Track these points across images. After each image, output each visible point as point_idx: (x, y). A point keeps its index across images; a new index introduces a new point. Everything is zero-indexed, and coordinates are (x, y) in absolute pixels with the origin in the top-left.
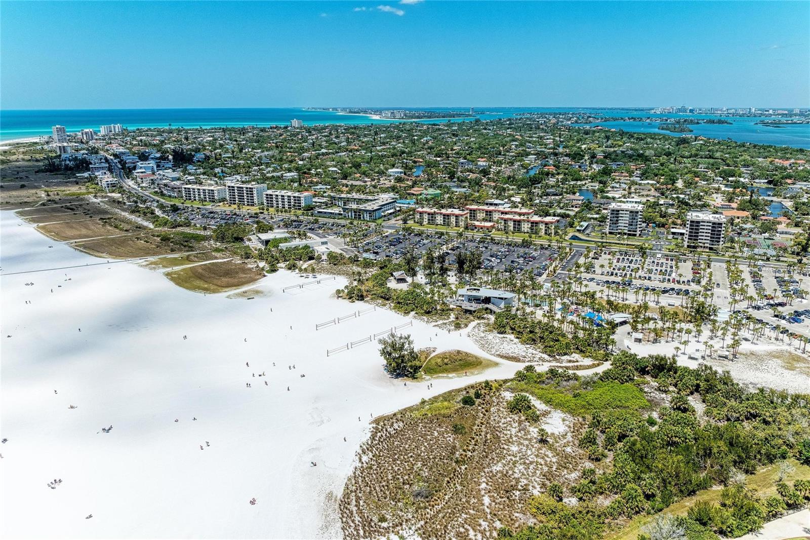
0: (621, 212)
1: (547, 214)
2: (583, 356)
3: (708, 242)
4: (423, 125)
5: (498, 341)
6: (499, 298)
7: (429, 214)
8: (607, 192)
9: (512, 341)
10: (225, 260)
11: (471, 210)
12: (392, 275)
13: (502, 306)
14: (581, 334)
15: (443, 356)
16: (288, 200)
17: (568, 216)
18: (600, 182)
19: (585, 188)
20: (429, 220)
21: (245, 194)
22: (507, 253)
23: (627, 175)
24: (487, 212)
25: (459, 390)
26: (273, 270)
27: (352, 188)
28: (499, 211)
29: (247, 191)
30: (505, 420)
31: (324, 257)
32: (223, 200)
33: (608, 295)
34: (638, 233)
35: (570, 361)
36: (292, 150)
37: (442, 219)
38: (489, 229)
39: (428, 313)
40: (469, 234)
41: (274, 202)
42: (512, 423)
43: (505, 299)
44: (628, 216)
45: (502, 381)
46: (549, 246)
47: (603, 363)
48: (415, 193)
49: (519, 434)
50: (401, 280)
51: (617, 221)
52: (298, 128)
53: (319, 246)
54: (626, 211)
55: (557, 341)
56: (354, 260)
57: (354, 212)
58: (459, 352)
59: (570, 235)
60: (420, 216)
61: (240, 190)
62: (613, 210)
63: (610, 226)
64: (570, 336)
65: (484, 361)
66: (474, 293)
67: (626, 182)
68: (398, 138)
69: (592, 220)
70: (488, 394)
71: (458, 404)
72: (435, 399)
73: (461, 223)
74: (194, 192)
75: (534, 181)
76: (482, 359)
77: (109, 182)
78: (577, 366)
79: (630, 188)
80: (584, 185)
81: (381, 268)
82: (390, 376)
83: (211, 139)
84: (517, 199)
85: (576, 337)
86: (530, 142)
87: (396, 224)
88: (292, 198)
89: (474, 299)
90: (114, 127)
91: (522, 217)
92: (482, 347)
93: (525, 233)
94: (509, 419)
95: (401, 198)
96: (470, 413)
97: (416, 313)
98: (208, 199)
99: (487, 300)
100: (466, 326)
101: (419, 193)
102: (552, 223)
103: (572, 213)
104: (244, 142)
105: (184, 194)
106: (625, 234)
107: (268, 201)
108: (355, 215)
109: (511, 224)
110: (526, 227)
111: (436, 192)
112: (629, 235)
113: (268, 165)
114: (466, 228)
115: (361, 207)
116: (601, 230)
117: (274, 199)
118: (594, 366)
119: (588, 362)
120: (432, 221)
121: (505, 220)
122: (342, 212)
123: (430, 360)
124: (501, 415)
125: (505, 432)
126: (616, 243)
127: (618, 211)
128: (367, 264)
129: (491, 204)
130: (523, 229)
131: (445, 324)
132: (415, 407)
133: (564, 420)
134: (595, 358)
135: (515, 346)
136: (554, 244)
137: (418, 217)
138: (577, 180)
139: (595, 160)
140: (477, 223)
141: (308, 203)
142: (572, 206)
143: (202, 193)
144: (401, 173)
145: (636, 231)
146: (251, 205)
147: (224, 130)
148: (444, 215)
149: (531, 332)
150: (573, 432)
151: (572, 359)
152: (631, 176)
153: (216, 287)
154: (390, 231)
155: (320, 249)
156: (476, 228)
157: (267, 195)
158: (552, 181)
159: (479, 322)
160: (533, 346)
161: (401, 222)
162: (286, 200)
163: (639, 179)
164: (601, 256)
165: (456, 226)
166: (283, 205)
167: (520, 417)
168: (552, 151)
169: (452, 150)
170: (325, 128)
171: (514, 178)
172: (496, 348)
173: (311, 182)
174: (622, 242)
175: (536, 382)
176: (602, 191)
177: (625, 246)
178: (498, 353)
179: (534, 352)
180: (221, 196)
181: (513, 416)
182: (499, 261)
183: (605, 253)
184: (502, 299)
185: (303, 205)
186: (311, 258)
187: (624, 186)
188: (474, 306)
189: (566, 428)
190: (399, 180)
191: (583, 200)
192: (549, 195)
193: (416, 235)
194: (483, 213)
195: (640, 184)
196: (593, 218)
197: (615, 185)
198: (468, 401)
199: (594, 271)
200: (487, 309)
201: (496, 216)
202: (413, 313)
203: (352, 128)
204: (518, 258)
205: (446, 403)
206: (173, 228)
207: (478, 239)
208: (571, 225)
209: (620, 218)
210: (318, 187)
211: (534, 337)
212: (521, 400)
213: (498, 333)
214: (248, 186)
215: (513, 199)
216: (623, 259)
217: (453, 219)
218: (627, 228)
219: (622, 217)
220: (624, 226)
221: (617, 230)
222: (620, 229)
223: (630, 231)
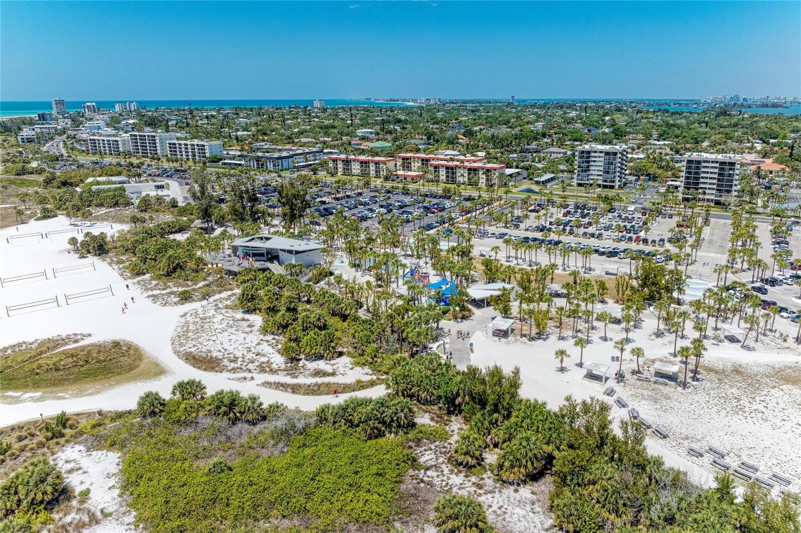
0: (593, 154)
3: (714, 192)
7: (343, 161)
11: (403, 159)
16: (192, 149)
20: (344, 169)
21: (148, 144)
23: (643, 138)
24: (423, 160)
29: (150, 140)
32: (130, 152)
34: (617, 184)
37: (359, 167)
41: (178, 153)
43: (298, 252)
44: (602, 159)
51: (588, 167)
53: (151, 190)
54: (601, 152)
56: (172, 206)
57: (257, 161)
61: (142, 139)
62: (583, 152)
63: (578, 176)
73: (382, 173)
78: (319, 386)
79: (639, 147)
84: (483, 153)
88: (196, 147)
93: (461, 184)
98: (113, 152)
101: (368, 147)
102: (495, 170)
103: (540, 166)
105: (90, 147)
106: (600, 186)
108: (258, 164)
109: (443, 172)
111: (384, 146)
112: (605, 186)
117: (178, 149)
121: (436, 167)
126: (581, 197)
127: (589, 152)
141: (214, 154)
143: (106, 145)
144: (371, 133)
145: (614, 182)
148: (362, 162)
152: (647, 139)
156: (398, 178)
157: (170, 144)
161: (311, 173)
162: (190, 150)
163: (656, 141)
165: (378, 177)
166: (187, 156)
173: (257, 140)
185: (207, 155)
194: (418, 162)
195: (654, 145)
208: (530, 176)
209: (592, 163)
213: (244, 311)
217: (372, 167)
218: (601, 178)
219: (594, 161)
220: (598, 175)
221: (588, 180)
222: (593, 179)
223: (606, 181)
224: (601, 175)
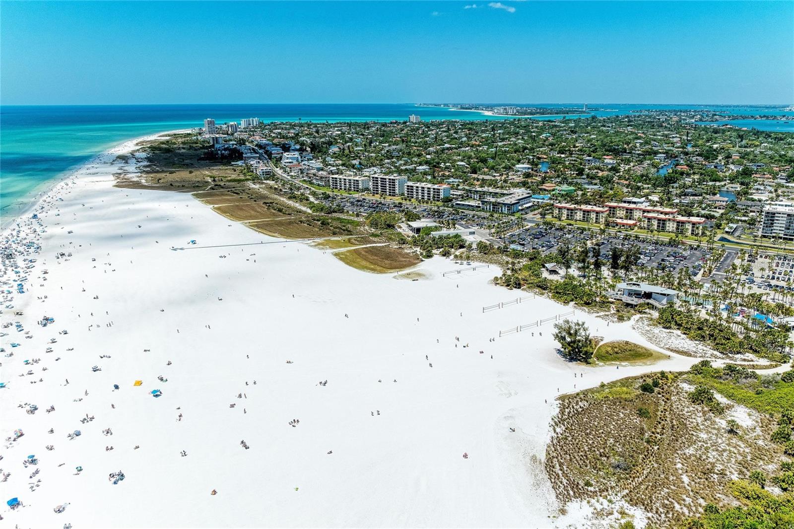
0: (776, 215)
1: (690, 215)
2: (758, 356)
4: (538, 122)
5: (665, 335)
6: (661, 294)
7: (568, 210)
8: (752, 194)
9: (680, 336)
10: (383, 244)
11: (610, 207)
12: (544, 267)
13: (664, 301)
14: (753, 335)
15: (613, 345)
16: (428, 191)
17: (713, 217)
18: (742, 184)
19: (725, 189)
20: (568, 215)
21: (388, 185)
22: (656, 251)
23: (770, 176)
24: (627, 209)
25: (636, 378)
26: (429, 256)
27: (484, 182)
28: (640, 209)
29: (390, 182)
30: (688, 409)
31: (474, 246)
32: (367, 189)
33: (774, 299)
35: (745, 360)
36: (417, 145)
37: (582, 215)
38: (631, 227)
39: (587, 304)
40: (612, 231)
41: (415, 193)
42: (696, 412)
43: (668, 295)
44: (785, 219)
45: (677, 373)
46: (698, 246)
47: (781, 365)
48: (547, 188)
49: (706, 423)
50: (553, 272)
51: (772, 224)
52: (416, 123)
53: (467, 235)
54: (783, 214)
55: (729, 339)
56: (504, 251)
57: (493, 205)
58: (627, 343)
59: (719, 236)
60: (559, 211)
61: (383, 181)
62: (768, 213)
63: (763, 229)
64: (741, 337)
65: (654, 353)
66: (634, 288)
67: (771, 184)
68: (516, 134)
69: (740, 223)
70: (666, 384)
71: (637, 391)
72: (613, 384)
73: (601, 220)
74: (341, 181)
75: (669, 180)
76: (652, 351)
77: (264, 171)
78: (753, 365)
79: (776, 191)
80: (723, 186)
81: (531, 259)
82: (564, 359)
83: (340, 133)
84: (655, 198)
85: (747, 337)
86: (655, 141)
87: (534, 218)
88: (432, 190)
89: (634, 294)
90: (253, 120)
91: (667, 216)
92: (650, 339)
93: (669, 232)
94: (691, 409)
95: (534, 193)
96: (651, 400)
97: (576, 304)
98: (352, 188)
99: (648, 295)
100: (629, 319)
101: (552, 188)
102: (699, 223)
103: (717, 215)
104: (371, 136)
105: (331, 183)
106: (781, 238)
107: (408, 191)
108: (494, 208)
109: (655, 223)
110: (671, 226)
111: (569, 189)
112: (785, 239)
113: (399, 158)
114: (607, 225)
115: (499, 200)
116: (751, 233)
117: (415, 190)
118: (771, 367)
119: (764, 362)
120: (571, 216)
121: (649, 219)
122: (481, 205)
123: (599, 348)
124: (684, 405)
125: (691, 420)
126: (770, 247)
127: (774, 214)
128: (517, 255)
129: (629, 202)
130: (667, 228)
131: (608, 315)
132: (595, 389)
133: (750, 415)
134: (771, 359)
135: (683, 341)
136: (704, 245)
137: (557, 212)
138: (715, 180)
139: (731, 160)
140: (619, 221)
141: (446, 195)
142: (716, 208)
143: (347, 183)
144: (529, 168)
146: (393, 195)
147: (349, 125)
148: (584, 211)
149: (700, 329)
150: (762, 427)
151: (746, 358)
152: (774, 178)
153: (381, 268)
154: (530, 225)
155: (469, 239)
156: (617, 225)
157: (408, 186)
158: (688, 181)
159: (641, 316)
160: (702, 342)
161: (539, 216)
162: (426, 192)
163: (785, 181)
164: (757, 259)
165: (596, 222)
166: (422, 196)
167: (703, 408)
168: (681, 149)
169: (575, 147)
170: (442, 123)
171: (647, 176)
172: (664, 341)
173: (443, 175)
174: (777, 246)
175: (712, 376)
176: (746, 193)
177: (782, 250)
178: (668, 346)
179: (705, 348)
180: (365, 187)
181: (695, 406)
182: (649, 258)
183: (761, 257)
184: (664, 295)
185: (442, 196)
186: (462, 247)
187: (769, 188)
188: (634, 301)
189: (754, 422)
190: (528, 175)
191: (727, 202)
192: (688, 195)
193: (557, 229)
194: (623, 211)
195: (787, 187)
196: (741, 221)
197: (759, 187)
198: (646, 388)
199: (753, 274)
200: (648, 304)
201: (637, 214)
202: (572, 303)
203: (469, 124)
204: (668, 256)
205: (625, 389)
206: (329, 213)
207: (622, 236)
208: (718, 226)
209: (775, 221)
210: (450, 180)
211: (704, 334)
212: (704, 392)
213: (664, 328)
214: (390, 178)
215: (650, 197)
216: (783, 263)
217: (593, 216)
218: (783, 232)
219: (777, 220)
220: (780, 230)
221: (771, 233)
222: (774, 233)
223: (786, 235)
224: (783, 230)
